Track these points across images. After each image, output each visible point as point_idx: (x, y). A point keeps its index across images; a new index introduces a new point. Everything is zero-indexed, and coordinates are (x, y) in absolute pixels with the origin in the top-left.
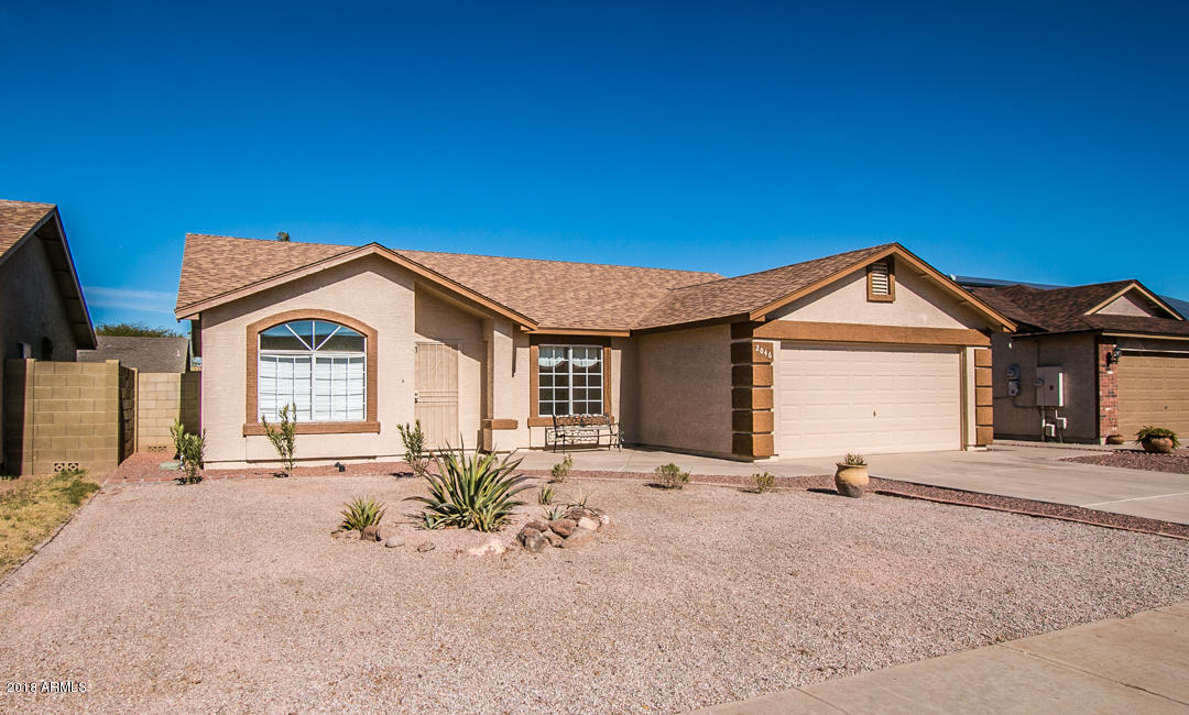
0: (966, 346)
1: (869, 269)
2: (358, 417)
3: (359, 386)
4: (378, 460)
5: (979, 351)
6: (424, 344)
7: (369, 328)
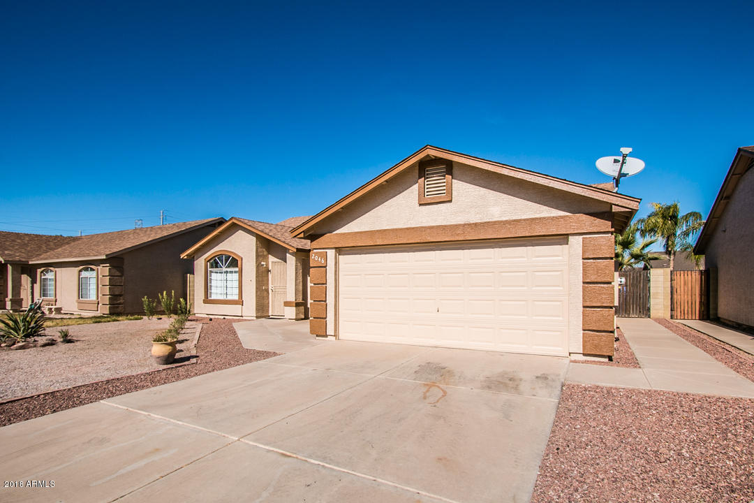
0: (567, 235)
2: (236, 298)
3: (236, 284)
5: (591, 241)
6: (275, 261)
7: (239, 256)
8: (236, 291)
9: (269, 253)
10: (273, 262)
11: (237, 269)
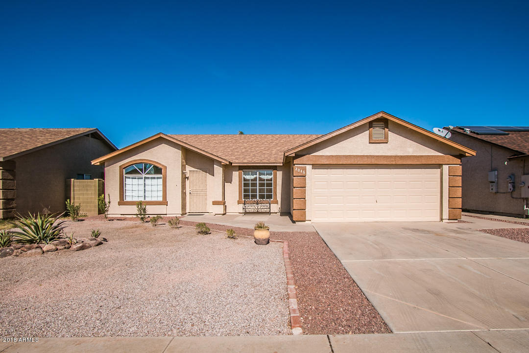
0: (442, 165)
1: (371, 125)
2: (161, 199)
3: (161, 188)
4: (167, 216)
5: (452, 168)
6: (194, 171)
7: (163, 165)
8: (161, 194)
9: (186, 164)
10: (190, 171)
11: (161, 176)
